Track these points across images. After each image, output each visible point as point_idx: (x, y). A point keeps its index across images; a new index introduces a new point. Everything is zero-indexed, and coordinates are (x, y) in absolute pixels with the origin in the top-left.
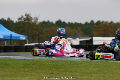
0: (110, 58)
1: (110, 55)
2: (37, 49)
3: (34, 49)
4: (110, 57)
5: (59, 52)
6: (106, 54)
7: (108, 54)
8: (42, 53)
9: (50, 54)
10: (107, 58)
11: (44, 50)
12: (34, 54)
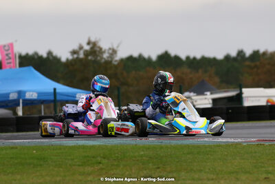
0: (128, 132)
1: (127, 126)
2: (49, 123)
3: (44, 122)
4: (127, 130)
5: (91, 128)
6: (122, 125)
7: (124, 125)
8: (57, 130)
9: (71, 131)
10: (123, 133)
11: (61, 124)
12: (43, 134)
